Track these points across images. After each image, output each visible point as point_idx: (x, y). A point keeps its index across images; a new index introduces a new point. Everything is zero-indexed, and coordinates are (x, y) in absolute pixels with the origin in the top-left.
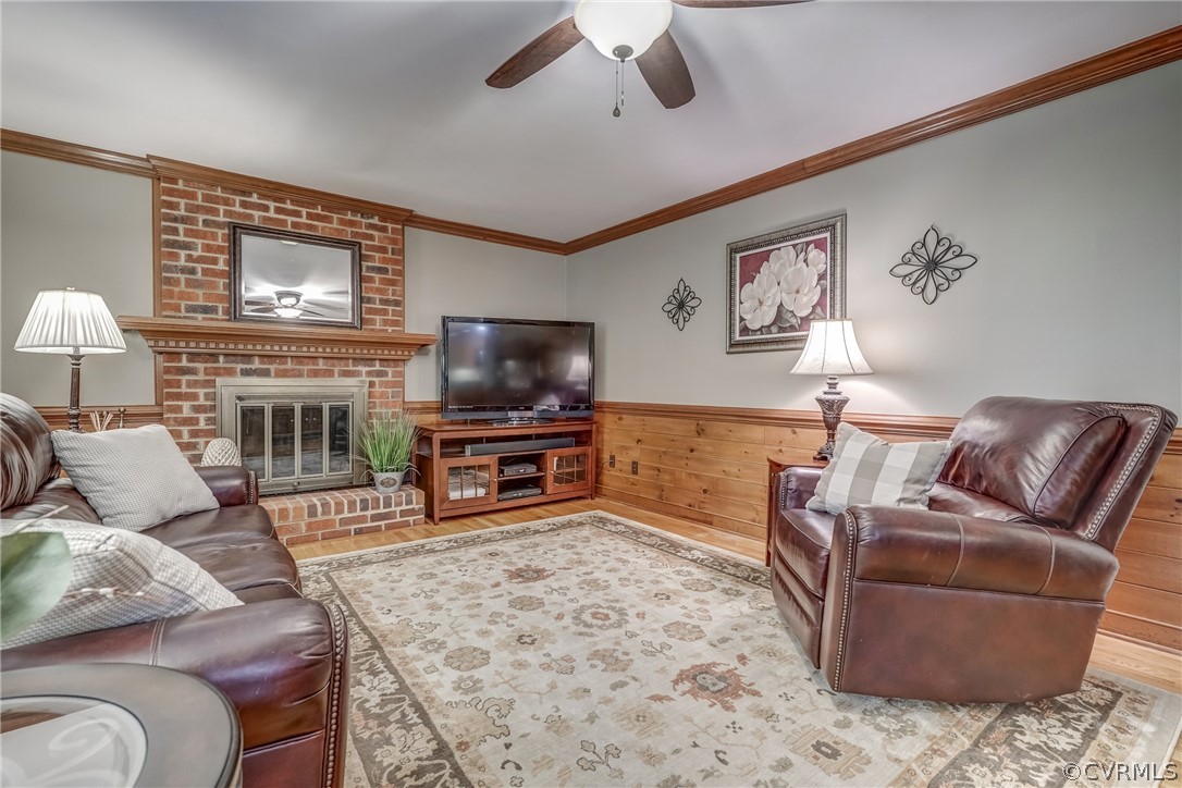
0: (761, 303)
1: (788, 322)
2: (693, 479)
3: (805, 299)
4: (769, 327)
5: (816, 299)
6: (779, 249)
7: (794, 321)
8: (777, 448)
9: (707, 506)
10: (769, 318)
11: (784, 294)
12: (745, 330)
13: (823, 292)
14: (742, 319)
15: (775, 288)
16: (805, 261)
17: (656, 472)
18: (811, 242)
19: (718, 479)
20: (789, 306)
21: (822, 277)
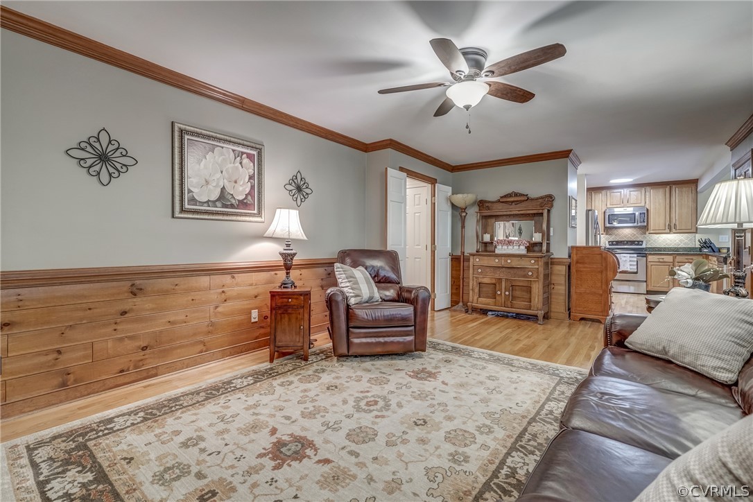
0: (207, 182)
1: (230, 201)
2: (127, 342)
3: (241, 189)
4: (214, 202)
5: (248, 190)
6: (222, 147)
7: (234, 201)
8: (221, 290)
9: (148, 361)
10: (215, 195)
11: (225, 181)
12: (193, 200)
13: (252, 187)
14: (190, 191)
15: (219, 175)
16: (241, 163)
17: (55, 355)
18: (245, 153)
19: (161, 332)
20: (229, 190)
21: (251, 178)
